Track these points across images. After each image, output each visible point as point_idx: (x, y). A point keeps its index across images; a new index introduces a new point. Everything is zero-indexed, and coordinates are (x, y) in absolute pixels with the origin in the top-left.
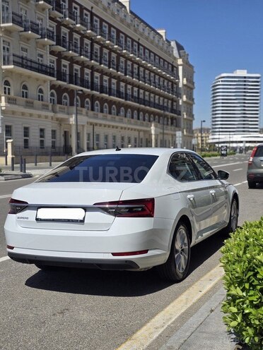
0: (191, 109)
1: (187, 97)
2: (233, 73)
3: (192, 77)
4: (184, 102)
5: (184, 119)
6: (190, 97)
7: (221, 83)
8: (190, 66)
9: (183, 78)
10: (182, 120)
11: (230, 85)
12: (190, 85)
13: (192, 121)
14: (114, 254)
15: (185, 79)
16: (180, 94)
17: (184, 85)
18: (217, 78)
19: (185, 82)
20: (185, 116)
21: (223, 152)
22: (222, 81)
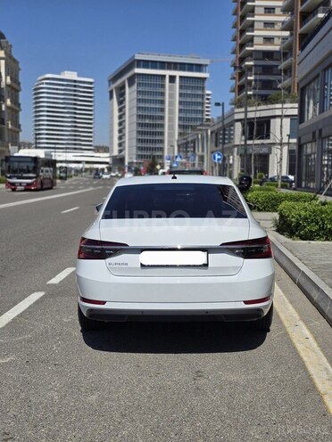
0: (17, 118)
1: (11, 101)
2: (59, 74)
3: (17, 75)
4: (7, 107)
5: (9, 129)
6: (16, 102)
7: (44, 86)
8: (15, 61)
9: (6, 76)
10: (6, 132)
11: (57, 89)
12: (15, 85)
13: (18, 132)
15: (8, 78)
16: (3, 97)
17: (7, 85)
18: (39, 78)
19: (9, 81)
20: (10, 126)
21: (62, 175)
22: (46, 83)
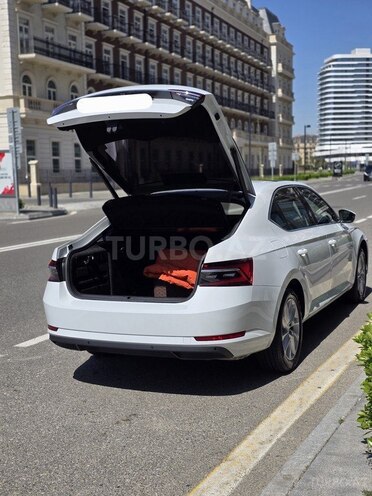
0: (290, 109)
1: (283, 91)
2: (349, 53)
3: (290, 61)
4: (279, 99)
5: (280, 123)
6: (288, 91)
7: (332, 69)
8: (288, 45)
9: (277, 63)
10: (277, 125)
11: (346, 71)
12: (288, 74)
13: (290, 126)
14: (198, 339)
15: (280, 65)
16: (274, 87)
17: (279, 74)
18: (326, 61)
19: (280, 69)
20: (281, 119)
21: (336, 171)
22: (334, 66)
